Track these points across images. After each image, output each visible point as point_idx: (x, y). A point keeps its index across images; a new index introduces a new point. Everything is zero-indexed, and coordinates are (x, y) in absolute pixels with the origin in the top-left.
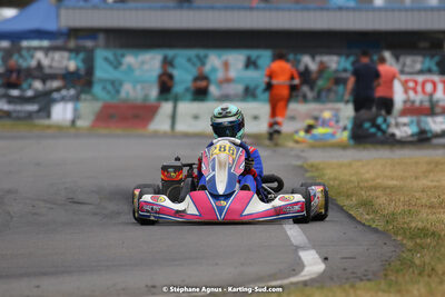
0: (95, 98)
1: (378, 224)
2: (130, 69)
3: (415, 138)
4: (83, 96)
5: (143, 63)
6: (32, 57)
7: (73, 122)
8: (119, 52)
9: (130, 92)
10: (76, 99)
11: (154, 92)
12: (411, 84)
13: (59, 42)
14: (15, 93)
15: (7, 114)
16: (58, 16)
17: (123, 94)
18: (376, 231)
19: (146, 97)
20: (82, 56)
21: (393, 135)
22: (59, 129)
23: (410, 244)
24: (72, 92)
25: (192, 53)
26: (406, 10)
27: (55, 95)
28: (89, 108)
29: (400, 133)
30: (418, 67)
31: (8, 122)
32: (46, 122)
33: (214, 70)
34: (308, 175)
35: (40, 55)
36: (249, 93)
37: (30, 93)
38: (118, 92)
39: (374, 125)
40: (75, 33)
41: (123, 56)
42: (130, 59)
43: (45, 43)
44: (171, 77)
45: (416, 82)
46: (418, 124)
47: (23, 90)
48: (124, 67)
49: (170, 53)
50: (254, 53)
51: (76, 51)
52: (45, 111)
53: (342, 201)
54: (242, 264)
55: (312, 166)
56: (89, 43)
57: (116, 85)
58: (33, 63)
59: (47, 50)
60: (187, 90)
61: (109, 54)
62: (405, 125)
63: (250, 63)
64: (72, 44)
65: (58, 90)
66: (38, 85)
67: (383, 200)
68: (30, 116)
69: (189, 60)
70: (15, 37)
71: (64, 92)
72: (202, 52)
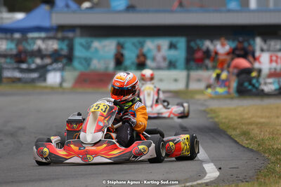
0: (75, 69)
1: (254, 146)
2: (97, 50)
3: (276, 92)
4: (67, 68)
5: (104, 47)
6: (34, 43)
7: (61, 84)
8: (89, 39)
9: (97, 65)
10: (62, 70)
11: (112, 65)
12: (274, 58)
13: (51, 34)
14: (24, 66)
15: (19, 80)
16: (50, 17)
17: (92, 67)
18: (252, 150)
19: (107, 68)
20: (66, 42)
21: (263, 90)
22: (52, 89)
23: (273, 159)
24: (60, 65)
25: (135, 40)
26: (271, 11)
27: (49, 68)
28: (71, 75)
29: (267, 89)
30: (278, 47)
31: (20, 85)
32: (43, 84)
33: (149, 50)
34: (209, 116)
35: (39, 43)
36: (172, 65)
37: (33, 66)
38: (89, 65)
39: (251, 84)
40: (61, 28)
41: (92, 42)
42: (96, 44)
43: (43, 35)
44: (122, 55)
45: (277, 57)
46: (279, 83)
47: (29, 64)
48: (92, 50)
49: (122, 40)
50: (174, 40)
51: (63, 39)
52: (43, 77)
53: (230, 132)
54: (167, 173)
55: (211, 110)
56: (70, 35)
57: (88, 61)
58: (35, 47)
59: (44, 39)
60: (133, 63)
61: (83, 40)
62: (270, 83)
63: (172, 46)
64: (60, 35)
65: (51, 64)
66: (38, 61)
67: (256, 131)
68: (33, 81)
69: (134, 44)
70: (24, 31)
71: (55, 66)
72: (141, 39)
